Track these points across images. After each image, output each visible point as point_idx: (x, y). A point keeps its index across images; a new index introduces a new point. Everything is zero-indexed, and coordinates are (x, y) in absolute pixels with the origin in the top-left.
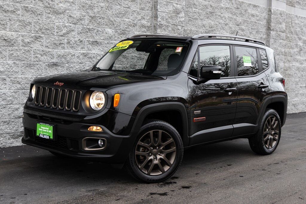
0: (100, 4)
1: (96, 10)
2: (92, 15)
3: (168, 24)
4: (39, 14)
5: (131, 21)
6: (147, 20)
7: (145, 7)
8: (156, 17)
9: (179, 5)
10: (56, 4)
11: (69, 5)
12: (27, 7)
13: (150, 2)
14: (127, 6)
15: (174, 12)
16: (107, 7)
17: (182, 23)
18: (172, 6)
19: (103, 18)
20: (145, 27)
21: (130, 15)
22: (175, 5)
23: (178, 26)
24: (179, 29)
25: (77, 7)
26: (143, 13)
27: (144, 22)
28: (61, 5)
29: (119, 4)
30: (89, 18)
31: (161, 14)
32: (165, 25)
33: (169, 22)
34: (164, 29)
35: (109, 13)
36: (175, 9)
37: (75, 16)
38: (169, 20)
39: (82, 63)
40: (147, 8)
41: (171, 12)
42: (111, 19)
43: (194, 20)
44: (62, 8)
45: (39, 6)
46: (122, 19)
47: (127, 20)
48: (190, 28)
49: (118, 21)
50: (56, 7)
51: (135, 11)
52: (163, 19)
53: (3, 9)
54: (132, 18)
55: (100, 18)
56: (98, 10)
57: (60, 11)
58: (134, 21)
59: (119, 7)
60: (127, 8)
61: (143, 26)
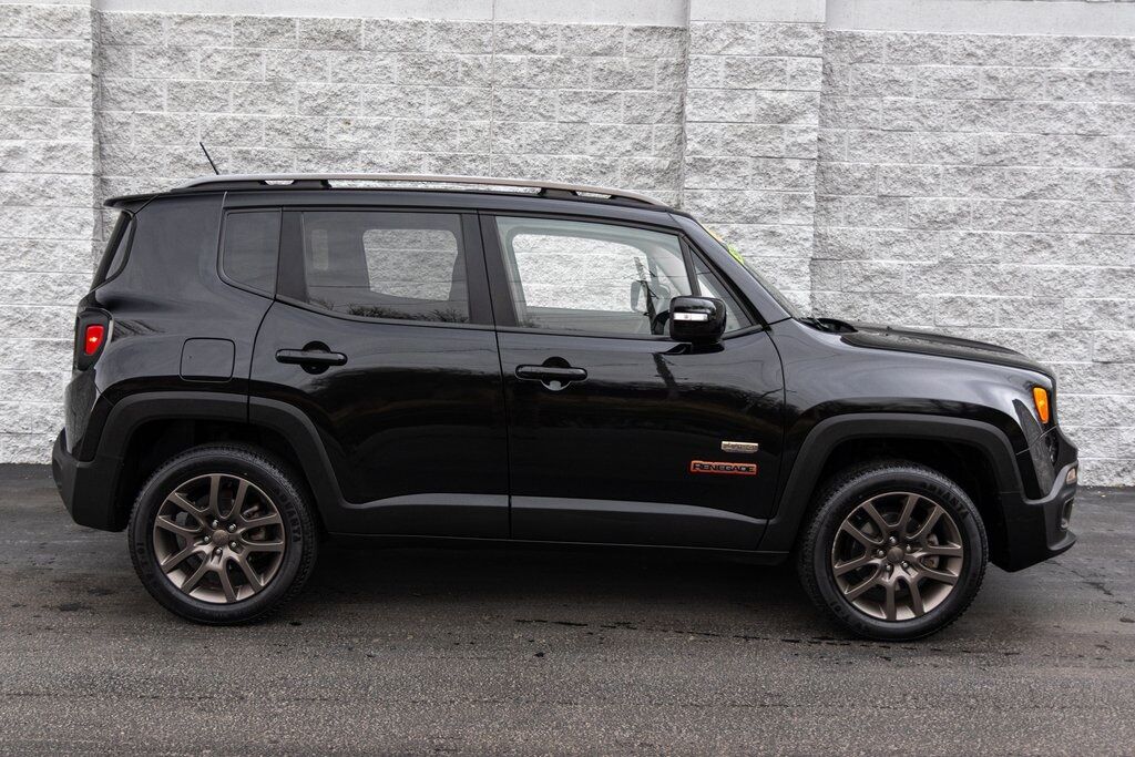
0: (472, 123)
1: (458, 140)
2: (445, 154)
3: (733, 158)
4: (280, 166)
5: (590, 159)
6: (657, 152)
7: (648, 114)
8: (680, 140)
9: (785, 95)
10: (327, 137)
11: (367, 135)
12: (248, 152)
13: (669, 98)
14: (574, 118)
15: (765, 117)
16: (500, 128)
17: (806, 149)
18: (752, 101)
19: (484, 159)
20: (648, 172)
21: (588, 141)
22: (768, 95)
23: (788, 161)
24: (789, 170)
25: (393, 138)
26: (639, 133)
27: (647, 158)
28: (344, 137)
29: (541, 114)
30: (434, 162)
31: (699, 130)
32: (720, 161)
33: (740, 152)
34: (718, 175)
35: (506, 143)
36: (765, 107)
37: (386, 162)
38: (741, 145)
39: (411, 280)
40: (658, 116)
41: (752, 119)
42: (514, 159)
43: (894, 136)
44: (348, 146)
45: (279, 146)
46: (556, 157)
47: (574, 157)
48: (866, 161)
49: (537, 163)
50: (330, 144)
51: (609, 128)
52: (710, 142)
53: (187, 162)
54: (592, 149)
55: (474, 160)
56: (465, 140)
57: (341, 153)
58: (602, 157)
59: (543, 124)
60: (574, 122)
61: (642, 170)
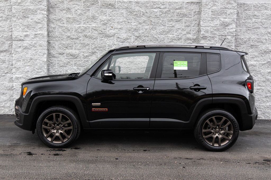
0: (145, 27)
1: (141, 32)
2: (137, 35)
3: (213, 36)
4: (95, 38)
5: (175, 36)
6: (193, 34)
7: (190, 24)
8: (199, 31)
9: (227, 19)
10: (107, 31)
11: (117, 30)
12: (86, 35)
13: (196, 20)
14: (171, 26)
15: (221, 25)
16: (152, 28)
17: (232, 33)
18: (218, 21)
19: (148, 36)
20: (190, 40)
21: (175, 32)
22: (222, 19)
23: (227, 36)
24: (228, 39)
25: (124, 31)
26: (188, 29)
27: (190, 36)
28: (111, 31)
29: (163, 25)
30: (135, 37)
31: (204, 28)
32: (210, 37)
33: (215, 34)
34: (209, 40)
35: (153, 32)
36: (222, 22)
37: (122, 37)
38: (215, 32)
39: (128, 68)
40: (193, 25)
41: (218, 25)
42: (155, 36)
43: (255, 30)
44: (112, 33)
45: (95, 33)
46: (166, 36)
47: (171, 36)
48: (248, 36)
49: (161, 37)
50: (108, 33)
51: (180, 28)
52: (207, 31)
53: (71, 38)
54: (176, 34)
55: (145, 37)
56: (143, 31)
57: (111, 35)
58: (178, 36)
59: (163, 27)
60: (171, 27)
61: (189, 39)
